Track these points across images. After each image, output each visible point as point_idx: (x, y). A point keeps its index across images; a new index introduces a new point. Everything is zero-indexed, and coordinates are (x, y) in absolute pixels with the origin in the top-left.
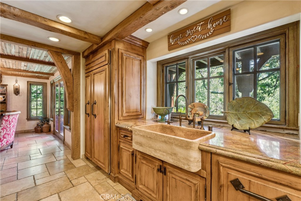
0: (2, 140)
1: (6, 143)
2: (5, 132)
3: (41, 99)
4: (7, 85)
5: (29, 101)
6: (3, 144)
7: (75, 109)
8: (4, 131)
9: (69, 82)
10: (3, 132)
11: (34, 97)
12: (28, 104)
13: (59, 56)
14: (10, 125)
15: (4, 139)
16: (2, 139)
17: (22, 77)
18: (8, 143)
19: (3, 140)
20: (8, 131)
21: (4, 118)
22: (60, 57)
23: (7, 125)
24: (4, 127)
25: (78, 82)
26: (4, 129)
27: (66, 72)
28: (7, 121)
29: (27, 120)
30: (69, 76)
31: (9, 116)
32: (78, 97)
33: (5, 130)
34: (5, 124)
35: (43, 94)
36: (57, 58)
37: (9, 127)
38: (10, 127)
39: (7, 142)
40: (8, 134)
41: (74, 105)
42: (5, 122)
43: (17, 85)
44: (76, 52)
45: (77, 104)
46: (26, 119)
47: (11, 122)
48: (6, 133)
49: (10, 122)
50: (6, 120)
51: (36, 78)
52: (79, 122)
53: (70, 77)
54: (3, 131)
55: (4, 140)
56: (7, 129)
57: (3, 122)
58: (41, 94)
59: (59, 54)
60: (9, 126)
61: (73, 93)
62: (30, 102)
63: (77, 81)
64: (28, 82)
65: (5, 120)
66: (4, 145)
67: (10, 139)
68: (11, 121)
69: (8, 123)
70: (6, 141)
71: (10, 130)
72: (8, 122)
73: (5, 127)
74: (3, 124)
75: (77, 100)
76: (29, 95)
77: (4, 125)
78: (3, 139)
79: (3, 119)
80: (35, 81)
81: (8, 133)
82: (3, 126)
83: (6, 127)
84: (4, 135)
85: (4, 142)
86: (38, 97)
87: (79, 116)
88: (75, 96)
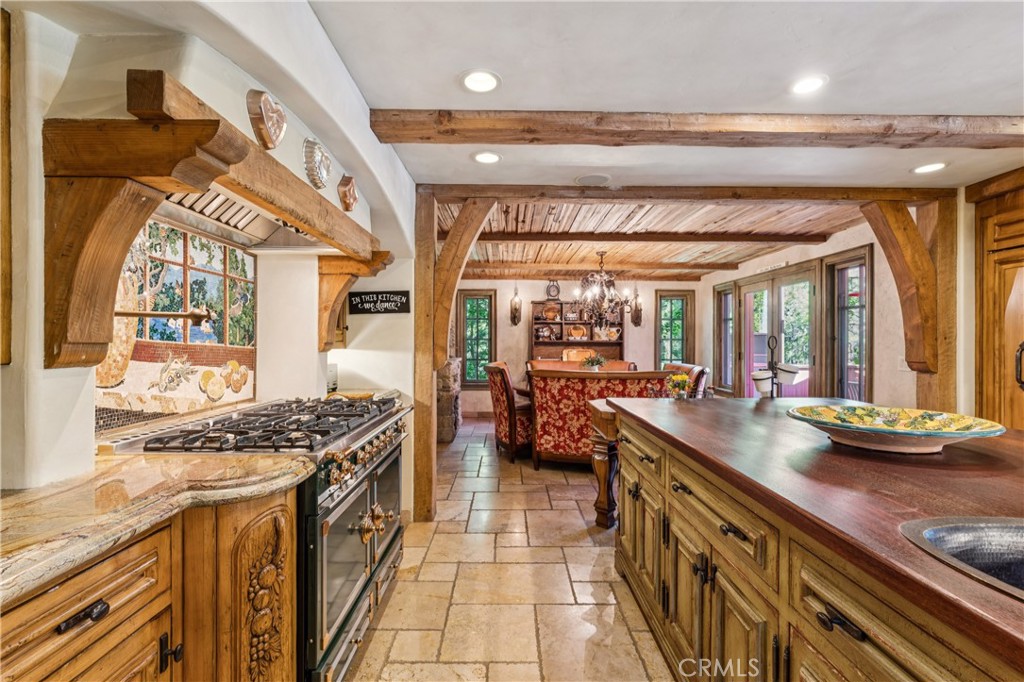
7: (942, 365)
9: (924, 284)
13: (898, 211)
22: (903, 214)
25: (950, 282)
27: (917, 256)
30: (925, 264)
32: (950, 328)
36: (894, 220)
41: (939, 352)
44: (943, 189)
45: (947, 351)
52: (953, 405)
53: (927, 269)
59: (899, 207)
61: (935, 317)
63: (948, 279)
75: (948, 336)
87: (952, 386)
88: (941, 327)
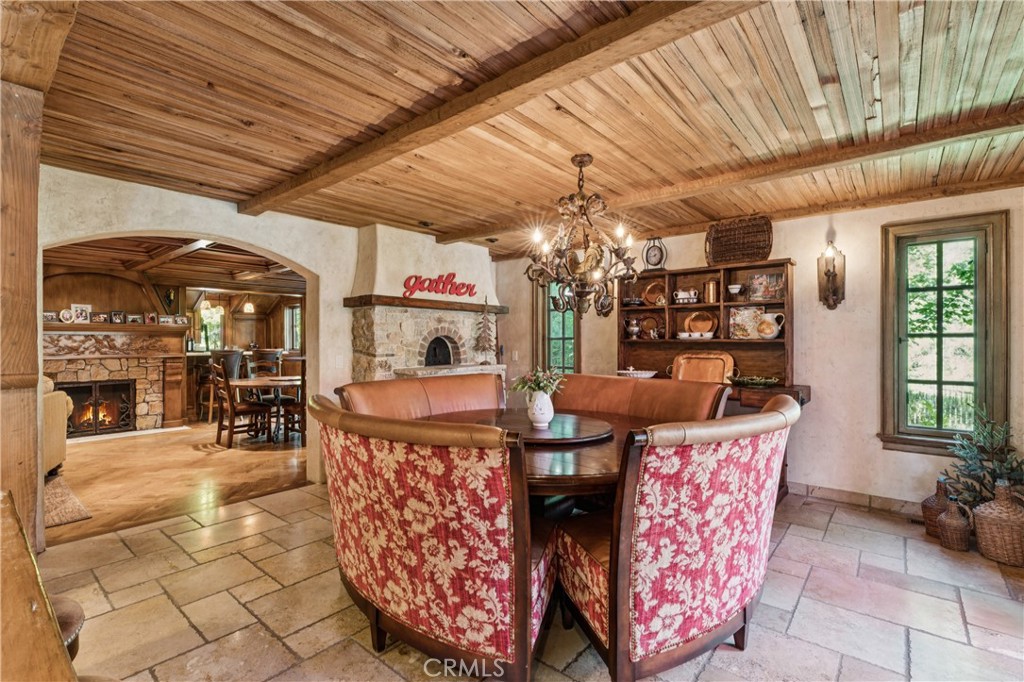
0: (646, 608)
1: (683, 630)
2: (665, 560)
3: (969, 322)
4: (788, 261)
5: (893, 337)
6: (660, 637)
8: (658, 551)
10: (655, 558)
11: (922, 311)
12: (889, 354)
14: (701, 509)
15: (659, 606)
16: (649, 603)
17: (854, 207)
18: (694, 631)
19: (654, 611)
20: (688, 555)
21: (652, 461)
23: (678, 512)
24: (658, 520)
26: (661, 534)
28: (674, 480)
29: (880, 444)
31: (683, 450)
33: (665, 541)
34: (665, 504)
35: (981, 290)
37: (694, 527)
38: (707, 523)
39: (689, 621)
40: (694, 575)
42: (664, 492)
43: (829, 253)
46: (878, 435)
47: (706, 495)
48: (674, 567)
49: (698, 487)
50: (670, 477)
51: (931, 196)
54: (651, 550)
55: (662, 612)
56: (682, 535)
57: (646, 489)
58: (967, 292)
60: (694, 520)
62: (900, 341)
64: (885, 230)
65: (656, 475)
66: (660, 644)
67: (713, 603)
68: (705, 485)
69: (684, 499)
70: (679, 620)
71: (706, 546)
72: (685, 494)
73: (662, 525)
74: (650, 500)
76: (891, 299)
77: (658, 508)
78: (655, 602)
79: (646, 469)
80: (930, 214)
81: (693, 567)
82: (651, 518)
83: (671, 522)
84: (663, 577)
85: (664, 627)
86: (949, 314)
